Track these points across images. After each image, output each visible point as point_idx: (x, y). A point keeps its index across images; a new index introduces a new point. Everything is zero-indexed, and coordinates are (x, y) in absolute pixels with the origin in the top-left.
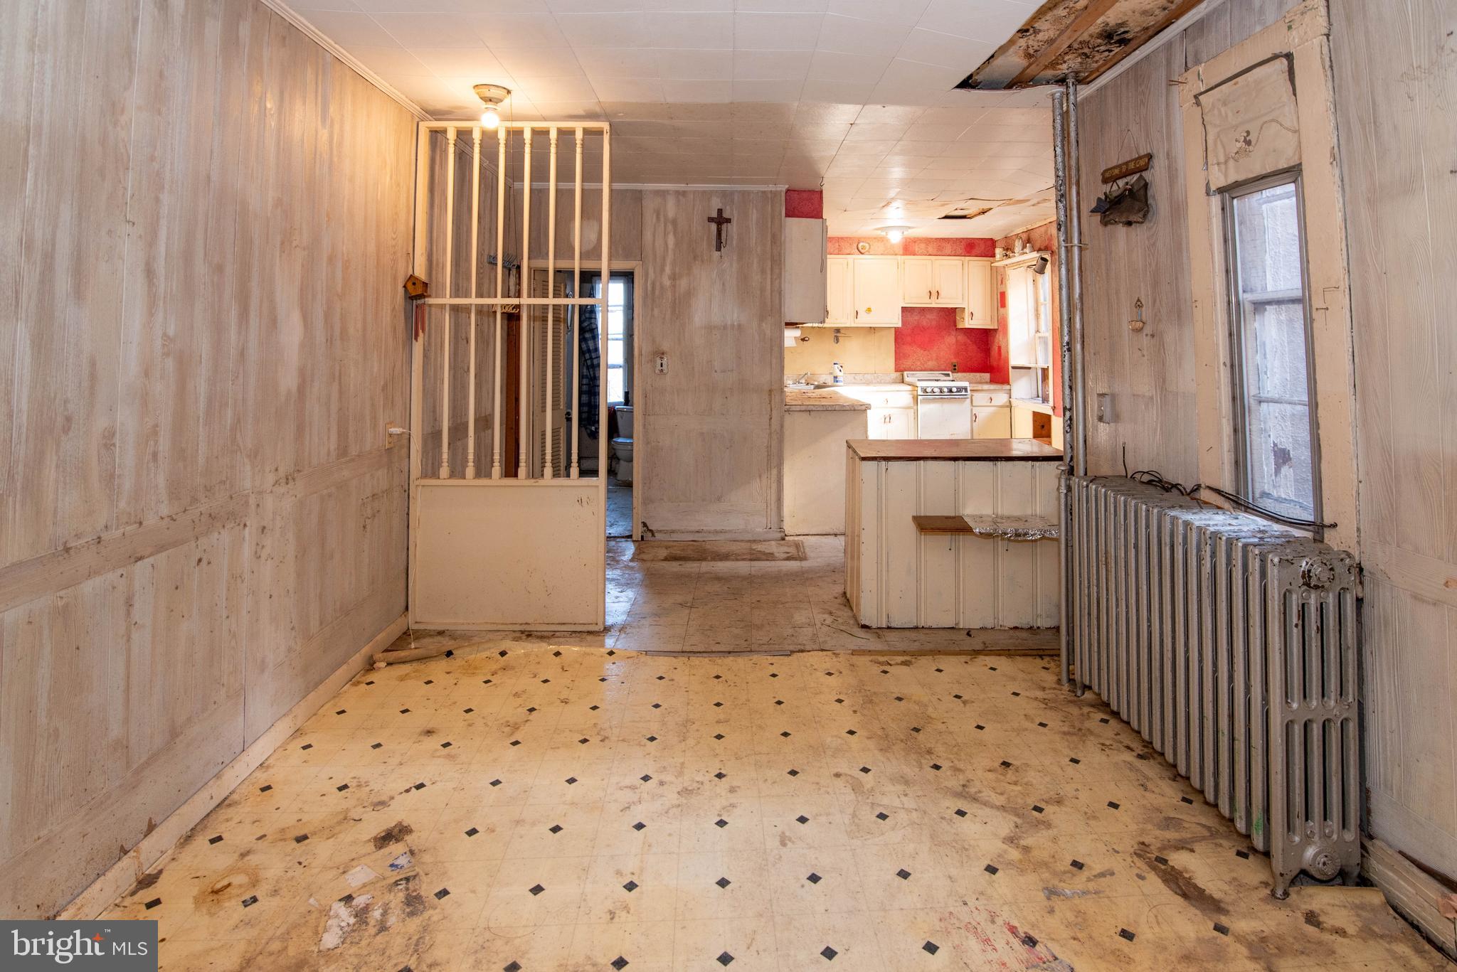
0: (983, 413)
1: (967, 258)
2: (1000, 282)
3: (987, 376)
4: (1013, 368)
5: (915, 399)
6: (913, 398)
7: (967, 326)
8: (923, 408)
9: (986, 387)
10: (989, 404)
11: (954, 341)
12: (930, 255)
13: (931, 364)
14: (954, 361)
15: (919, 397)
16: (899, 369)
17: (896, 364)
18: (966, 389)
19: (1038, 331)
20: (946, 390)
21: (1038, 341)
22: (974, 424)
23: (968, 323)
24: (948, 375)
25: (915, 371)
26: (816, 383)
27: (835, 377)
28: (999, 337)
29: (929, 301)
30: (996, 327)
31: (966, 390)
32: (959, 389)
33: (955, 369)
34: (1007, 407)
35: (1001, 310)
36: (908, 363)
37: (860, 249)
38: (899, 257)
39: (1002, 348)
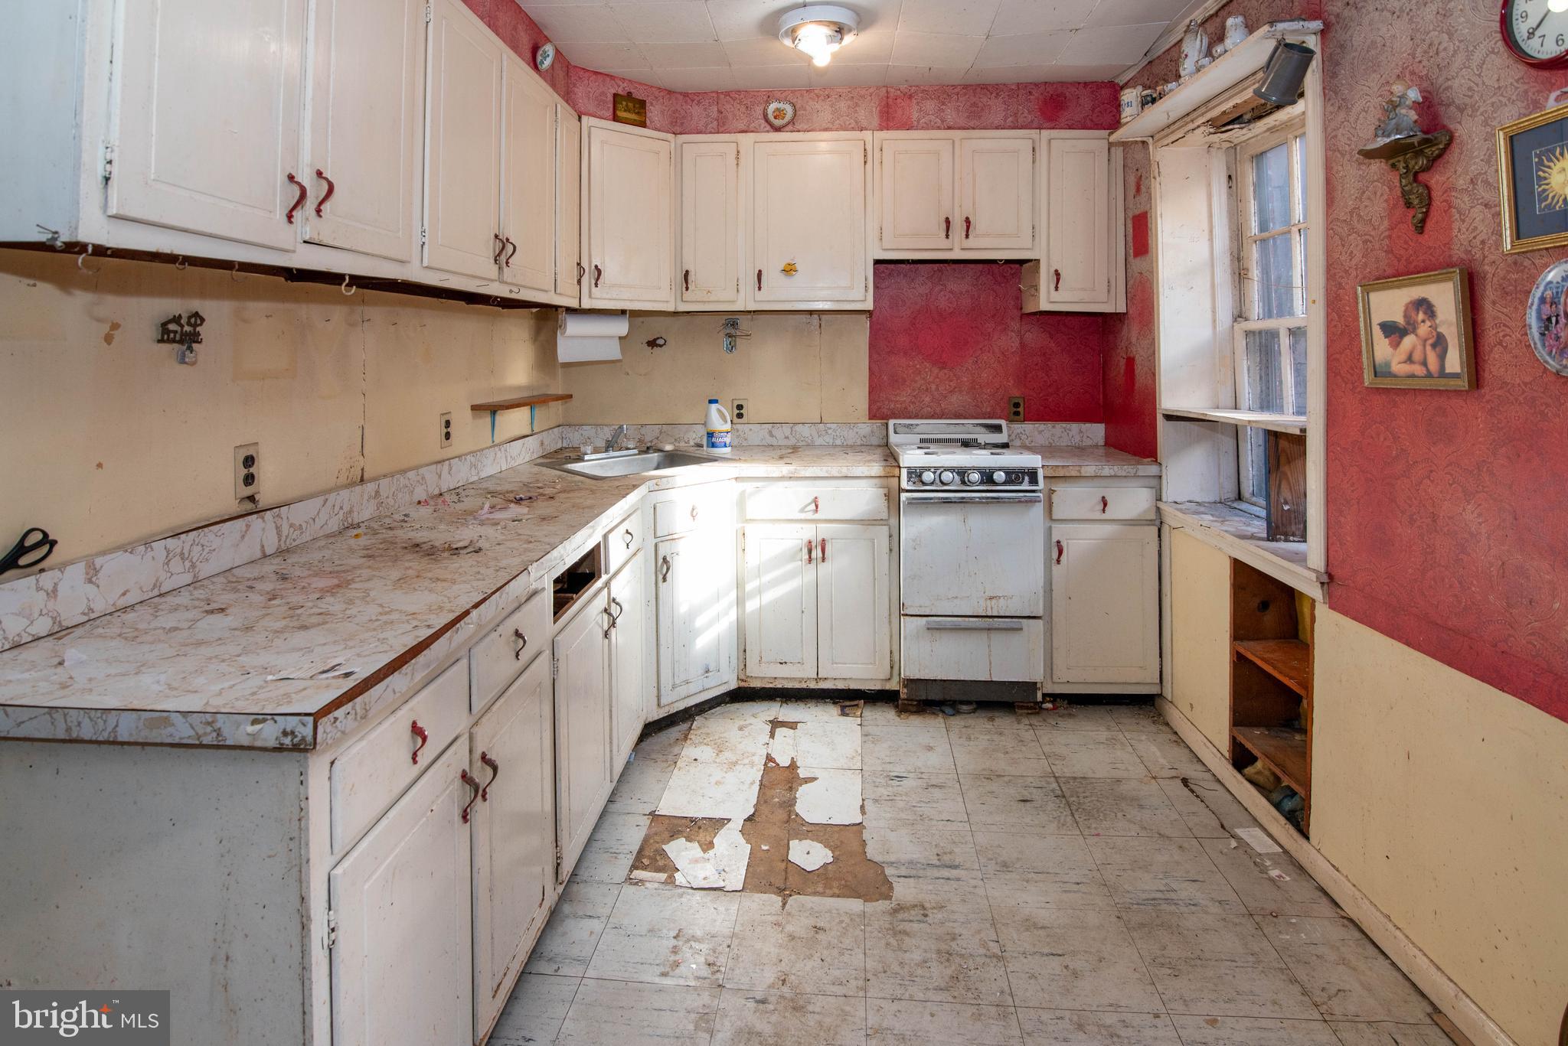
0: (1080, 540)
1: (1046, 134)
2: (1132, 191)
3: (1096, 432)
4: (1169, 417)
5: (892, 497)
6: (888, 496)
7: (1044, 306)
8: (914, 526)
9: (1089, 469)
10: (1098, 515)
11: (1015, 343)
12: (949, 128)
13: (956, 400)
14: (1015, 393)
15: (904, 496)
16: (878, 413)
17: (872, 402)
18: (1032, 475)
19: (1240, 316)
20: (975, 477)
21: (1241, 343)
22: (1056, 568)
23: (1048, 299)
24: (997, 429)
25: (916, 417)
26: (669, 448)
27: (710, 435)
28: (1131, 332)
29: (945, 244)
30: (1122, 309)
31: (1034, 480)
32: (1015, 476)
33: (1017, 412)
34: (1150, 522)
35: (1137, 264)
36: (904, 397)
37: (771, 117)
38: (867, 135)
39: (1138, 360)
